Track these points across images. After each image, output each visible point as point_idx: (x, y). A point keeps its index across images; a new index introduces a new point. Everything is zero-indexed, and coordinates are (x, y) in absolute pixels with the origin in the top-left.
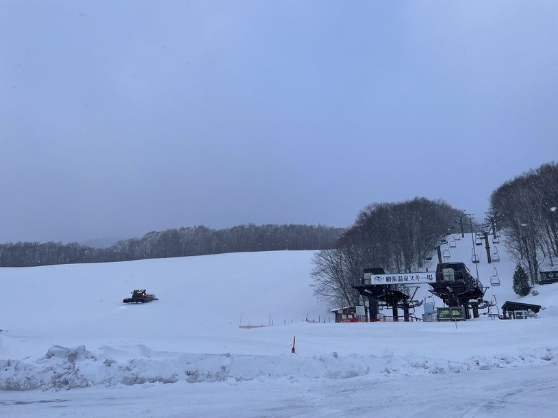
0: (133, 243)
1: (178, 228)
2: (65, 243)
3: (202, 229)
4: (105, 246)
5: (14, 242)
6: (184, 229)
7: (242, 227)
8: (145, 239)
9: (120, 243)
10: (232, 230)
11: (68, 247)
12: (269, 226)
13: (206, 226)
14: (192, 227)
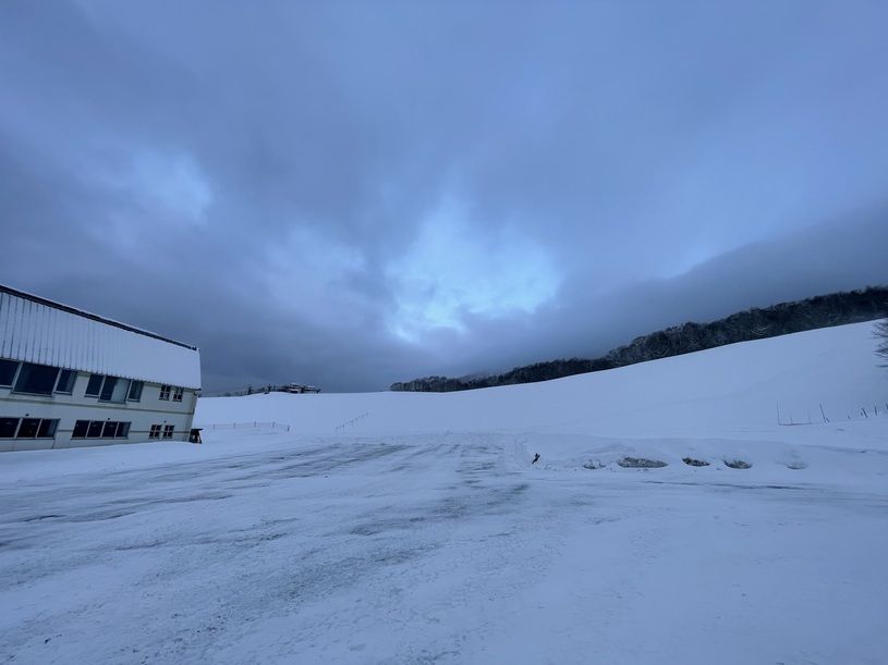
0: (623, 350)
1: (664, 330)
2: (567, 360)
3: (691, 326)
4: (599, 356)
5: (533, 364)
6: (669, 329)
7: (742, 314)
8: (633, 345)
9: (611, 352)
10: (729, 320)
11: (570, 362)
12: (780, 305)
13: (694, 321)
14: (679, 325)
